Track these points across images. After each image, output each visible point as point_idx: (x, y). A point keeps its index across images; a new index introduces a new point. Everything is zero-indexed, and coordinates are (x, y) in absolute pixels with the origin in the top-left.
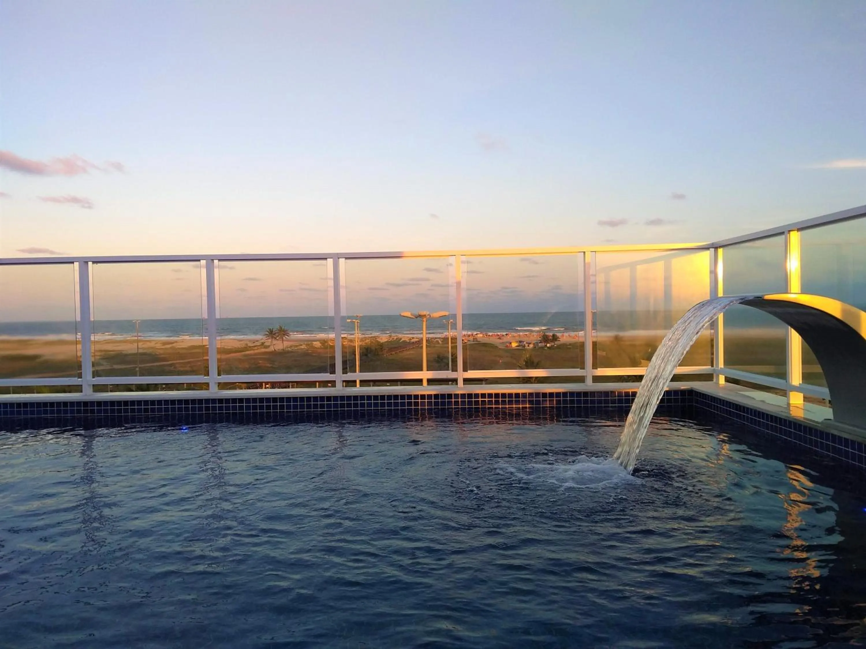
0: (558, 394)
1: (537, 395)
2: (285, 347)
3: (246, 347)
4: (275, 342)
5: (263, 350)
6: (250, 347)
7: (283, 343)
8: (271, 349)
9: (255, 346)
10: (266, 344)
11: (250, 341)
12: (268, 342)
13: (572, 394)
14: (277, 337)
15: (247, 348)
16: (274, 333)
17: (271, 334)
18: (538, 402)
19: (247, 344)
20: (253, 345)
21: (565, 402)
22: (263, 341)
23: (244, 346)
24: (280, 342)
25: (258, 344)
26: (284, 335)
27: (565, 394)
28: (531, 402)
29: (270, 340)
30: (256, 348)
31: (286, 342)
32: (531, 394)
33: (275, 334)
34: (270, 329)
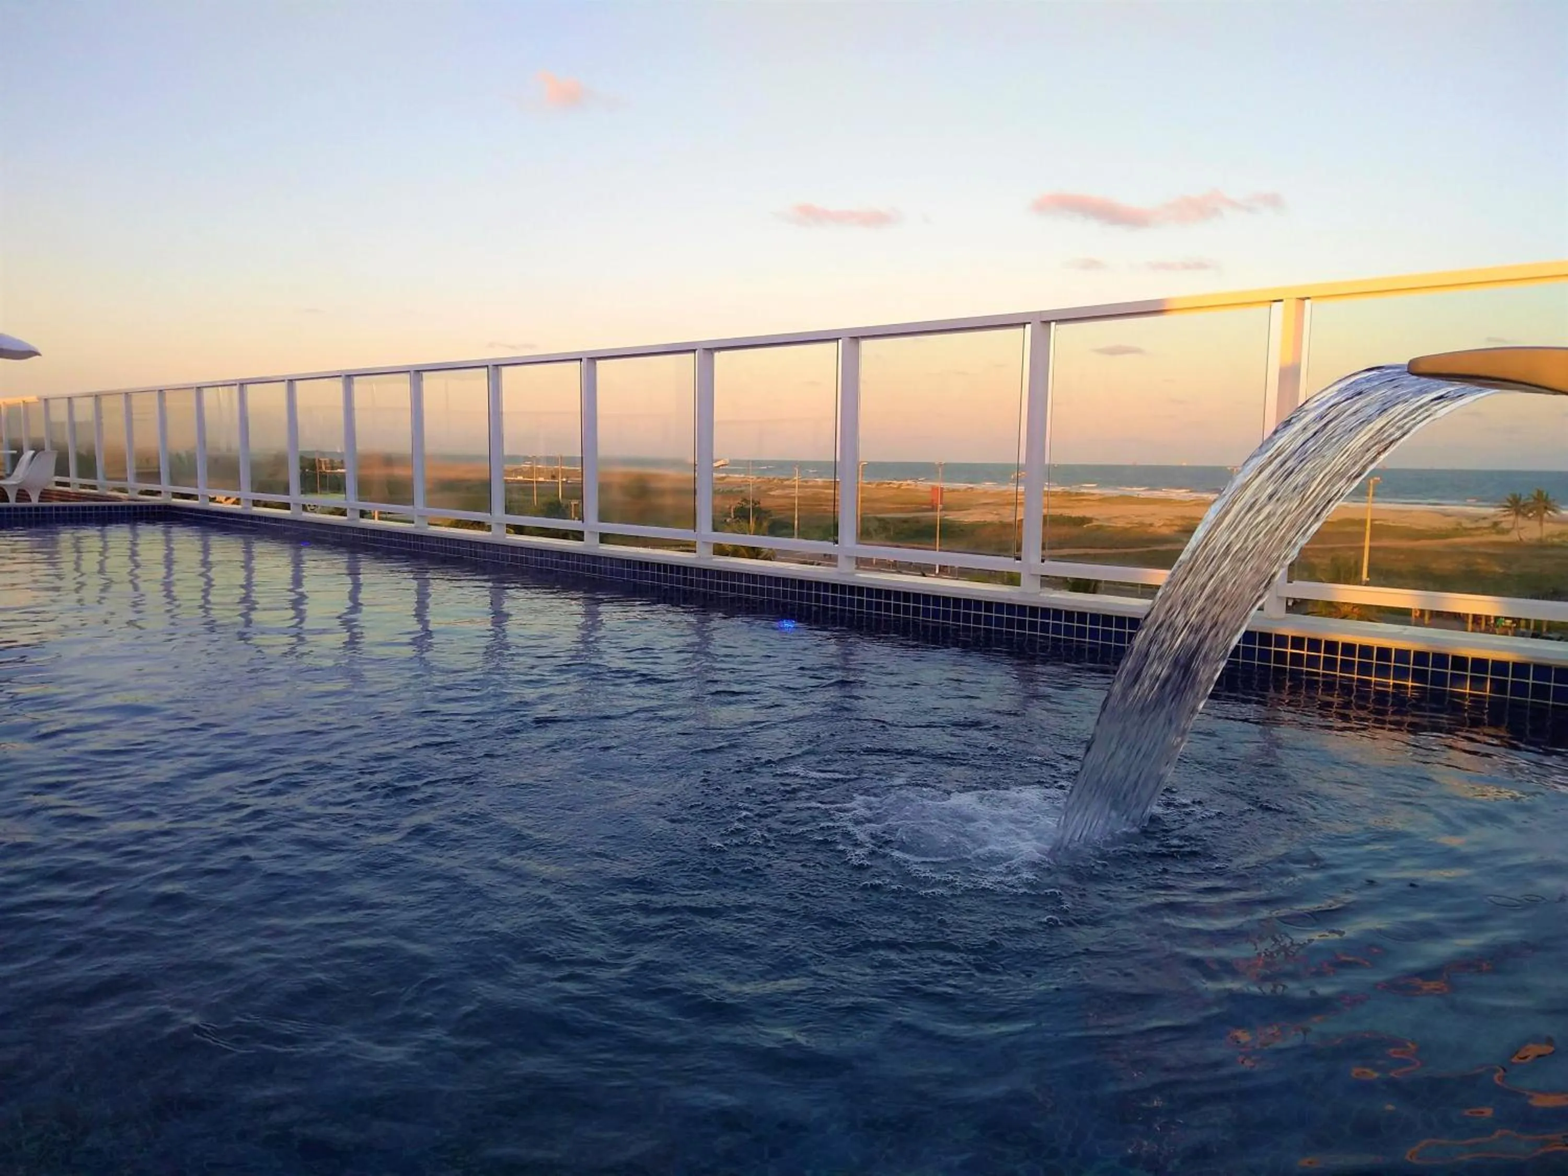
0: (1500, 667)
1: (1440, 659)
2: (1544, 534)
3: (1457, 529)
4: (1521, 521)
5: (1496, 538)
6: (1466, 529)
7: (1541, 525)
8: (1513, 537)
9: (1477, 529)
10: (1505, 525)
11: (1469, 517)
12: (1508, 521)
13: (1542, 670)
14: (1530, 511)
15: (1458, 531)
16: (1522, 503)
17: (1517, 506)
18: (1439, 679)
19: (1460, 524)
20: (1473, 526)
21: (1519, 689)
22: (1495, 519)
23: (1454, 526)
24: (1534, 524)
25: (1485, 524)
26: (1546, 508)
27: (1520, 668)
28: (1419, 676)
29: (1512, 518)
30: (1479, 532)
31: (1550, 524)
32: (1421, 657)
33: (1524, 506)
34: (1514, 496)
